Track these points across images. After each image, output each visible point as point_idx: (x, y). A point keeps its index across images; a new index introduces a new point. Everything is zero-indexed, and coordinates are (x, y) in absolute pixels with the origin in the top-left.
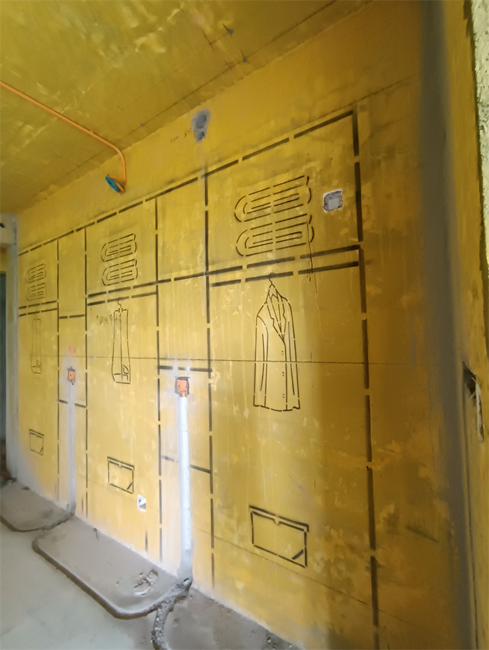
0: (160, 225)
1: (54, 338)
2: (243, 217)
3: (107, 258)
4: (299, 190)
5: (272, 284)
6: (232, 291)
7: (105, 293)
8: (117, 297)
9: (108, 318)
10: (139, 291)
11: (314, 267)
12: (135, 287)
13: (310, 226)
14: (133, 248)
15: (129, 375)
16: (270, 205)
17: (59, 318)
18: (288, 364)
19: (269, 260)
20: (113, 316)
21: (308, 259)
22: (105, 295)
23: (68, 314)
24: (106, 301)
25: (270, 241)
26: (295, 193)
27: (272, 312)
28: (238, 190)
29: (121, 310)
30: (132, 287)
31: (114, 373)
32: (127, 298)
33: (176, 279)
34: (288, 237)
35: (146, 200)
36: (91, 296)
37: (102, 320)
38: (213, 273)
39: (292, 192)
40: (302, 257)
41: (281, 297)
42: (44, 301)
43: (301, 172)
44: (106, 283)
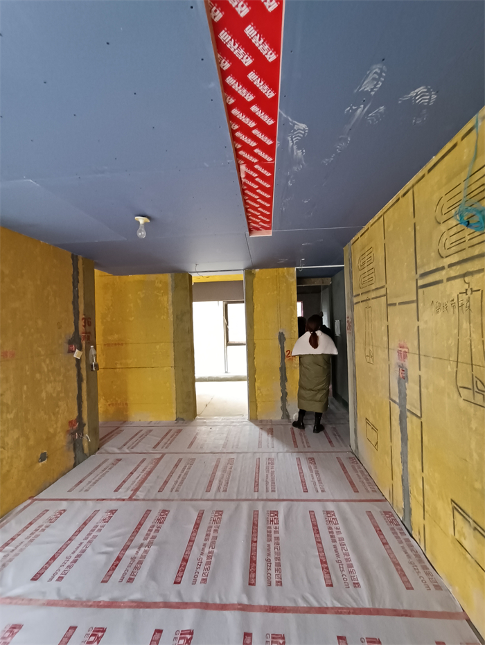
1: (384, 328)
3: (445, 217)
7: (443, 268)
8: (462, 272)
9: (449, 304)
17: (388, 305)
20: (456, 300)
22: (444, 272)
23: (397, 301)
24: (445, 281)
32: (481, 271)
36: (424, 275)
37: (440, 307)
42: (373, 287)
44: (444, 253)
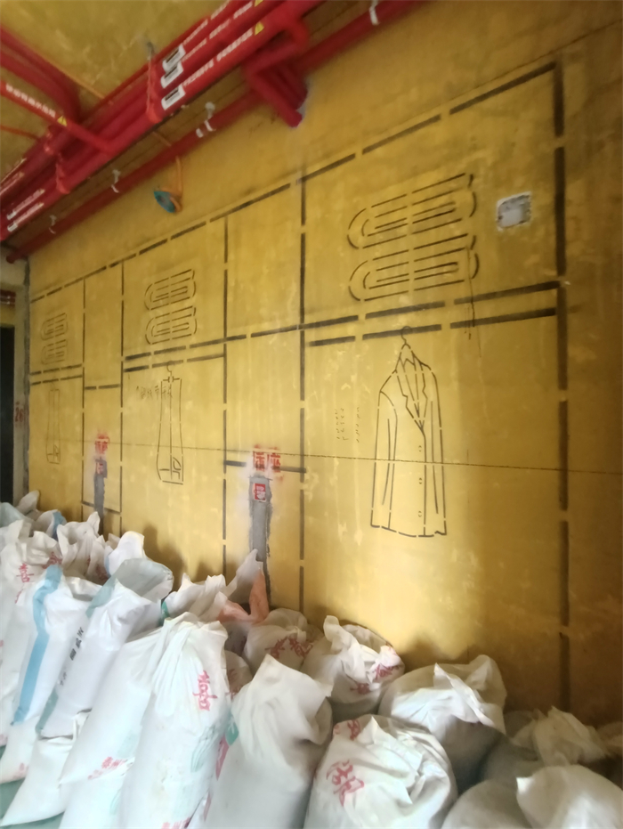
0: (231, 257)
1: (77, 417)
2: (361, 241)
3: (153, 305)
4: (456, 197)
5: (406, 344)
6: (340, 353)
7: (149, 354)
8: (167, 361)
9: (153, 391)
11: (477, 317)
12: (193, 346)
13: (472, 253)
14: (191, 290)
15: (181, 472)
16: (405, 222)
17: (85, 388)
18: (430, 467)
19: (403, 306)
20: (159, 386)
21: (467, 305)
22: (150, 358)
23: (97, 384)
24: (151, 366)
25: (404, 278)
26: (449, 201)
27: (404, 385)
28: (355, 200)
29: (171, 380)
30: (188, 347)
31: (159, 468)
32: (181, 361)
33: (253, 335)
34: (434, 271)
35: (212, 220)
36: (130, 358)
37: (145, 393)
38: (312, 326)
39: (443, 200)
40: (458, 302)
41: (421, 363)
42: (64, 364)
43: (461, 166)
44: (151, 340)
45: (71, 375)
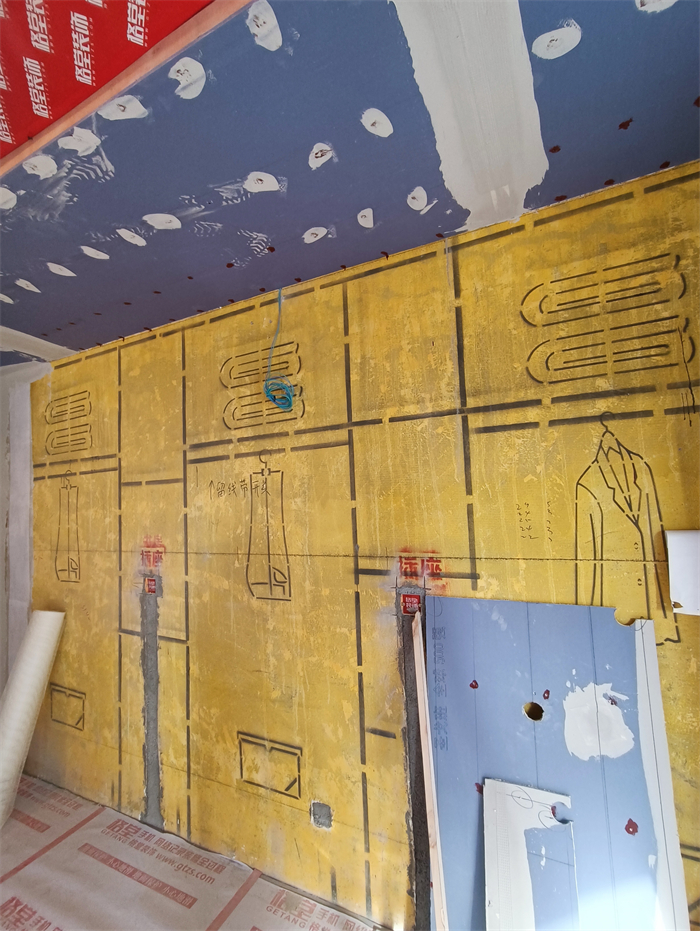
0: (354, 329)
2: (539, 318)
3: (235, 383)
4: (659, 277)
5: (607, 431)
6: (520, 441)
7: (230, 441)
8: (258, 449)
10: (307, 439)
11: (697, 404)
12: (298, 432)
13: (686, 336)
14: (294, 366)
15: (287, 585)
16: (597, 300)
18: (650, 565)
19: (600, 390)
20: (248, 481)
21: (683, 390)
22: (231, 446)
23: (145, 478)
25: (601, 360)
26: (651, 281)
27: (610, 477)
28: (527, 274)
29: (266, 472)
30: (291, 433)
31: (251, 581)
33: (392, 420)
34: (639, 353)
35: (322, 287)
36: (197, 447)
38: (477, 410)
39: (643, 279)
40: (672, 386)
41: (629, 452)
42: (86, 454)
43: (664, 246)
44: (232, 424)
45: (97, 468)
